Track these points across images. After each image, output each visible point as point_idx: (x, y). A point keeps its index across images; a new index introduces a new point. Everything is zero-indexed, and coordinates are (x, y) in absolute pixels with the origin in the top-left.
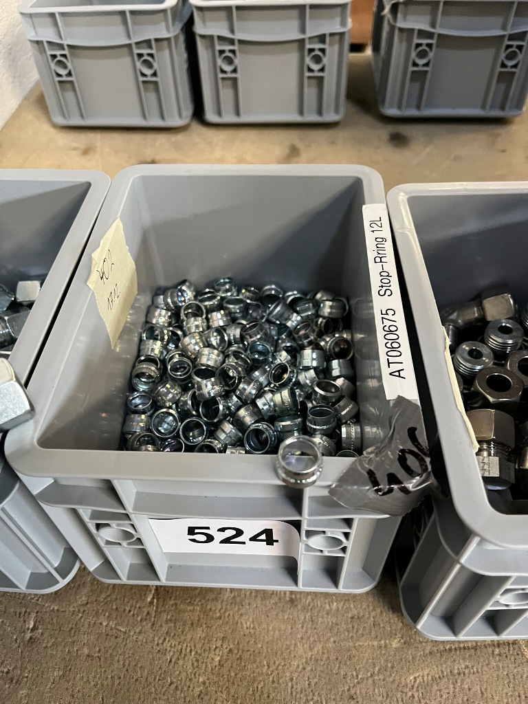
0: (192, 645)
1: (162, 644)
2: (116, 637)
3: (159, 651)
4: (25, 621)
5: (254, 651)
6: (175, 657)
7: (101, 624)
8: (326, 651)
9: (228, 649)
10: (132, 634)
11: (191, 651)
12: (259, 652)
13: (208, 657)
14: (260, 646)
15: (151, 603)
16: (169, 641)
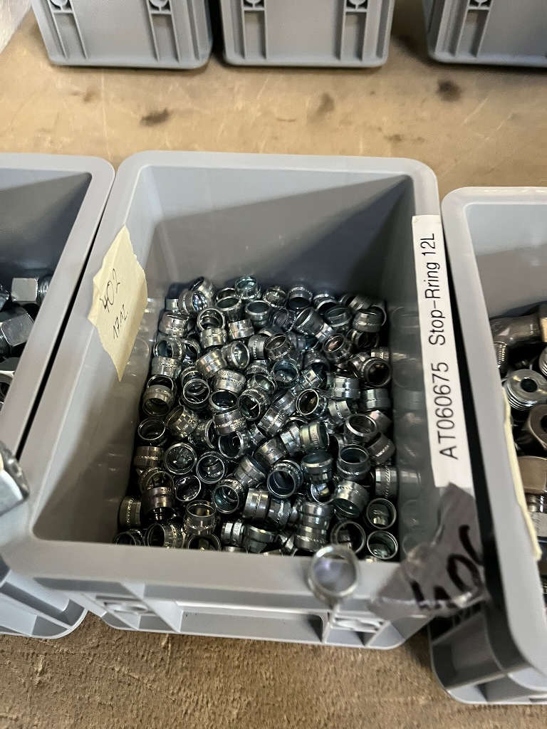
0: (209, 696)
1: (178, 693)
2: (129, 685)
3: (174, 701)
4: (33, 664)
5: (274, 705)
6: (192, 708)
7: (113, 669)
8: (349, 708)
9: (246, 702)
10: (145, 681)
11: (207, 703)
12: (279, 707)
13: (225, 710)
14: (279, 699)
15: (166, 648)
16: (184, 691)
